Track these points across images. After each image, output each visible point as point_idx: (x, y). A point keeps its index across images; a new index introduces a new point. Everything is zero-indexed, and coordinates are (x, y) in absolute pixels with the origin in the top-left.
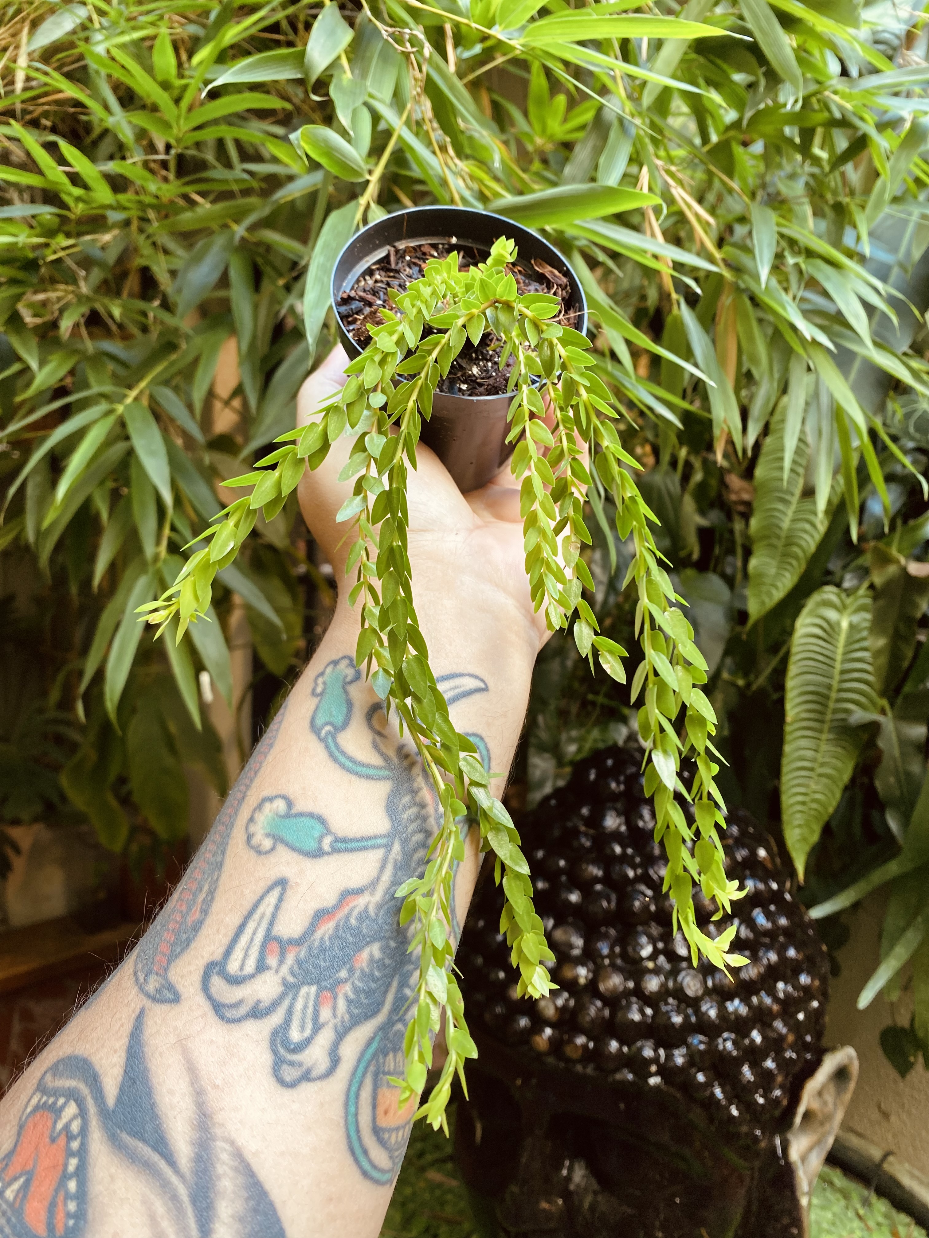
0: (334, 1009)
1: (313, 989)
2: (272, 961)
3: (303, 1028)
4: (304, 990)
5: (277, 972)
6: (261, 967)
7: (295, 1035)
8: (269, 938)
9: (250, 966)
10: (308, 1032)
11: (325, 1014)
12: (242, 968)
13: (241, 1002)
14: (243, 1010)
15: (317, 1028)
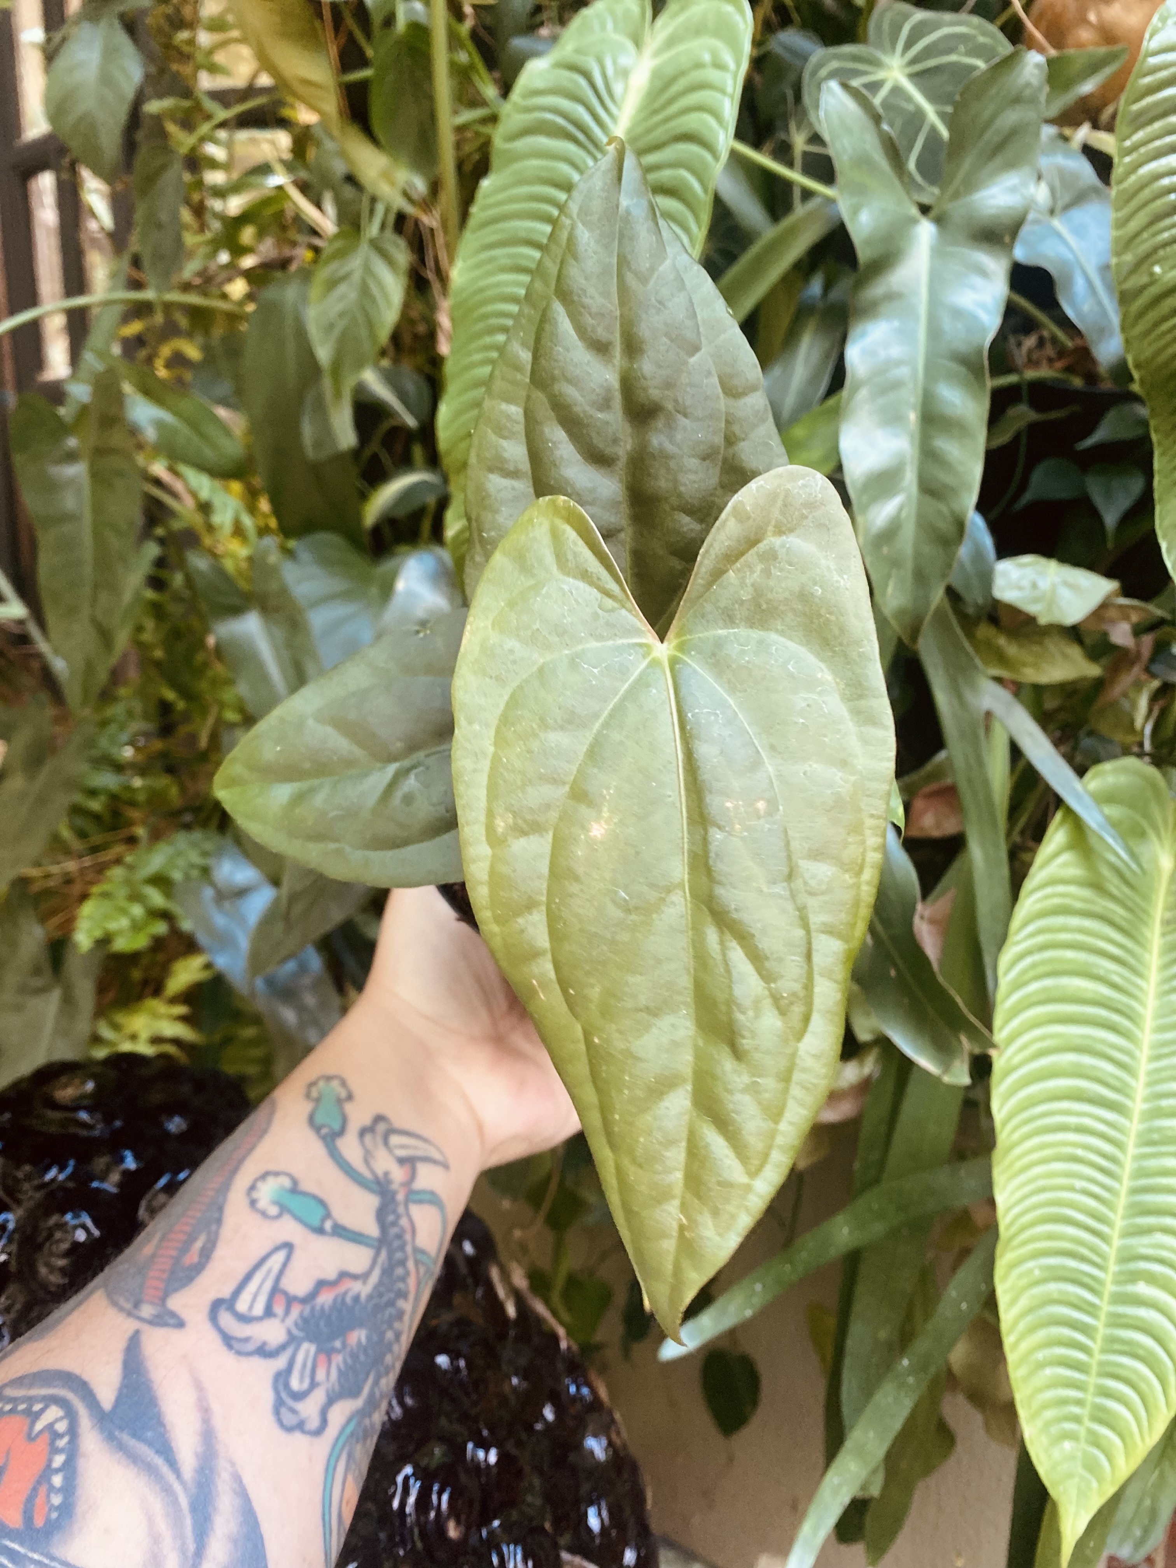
0: (328, 1373)
1: (313, 1348)
2: (279, 1309)
3: (301, 1380)
4: (305, 1346)
5: (283, 1320)
6: (269, 1312)
7: (295, 1384)
8: (276, 1290)
9: (259, 1309)
10: (306, 1385)
11: (321, 1375)
12: (251, 1307)
13: (247, 1340)
14: (250, 1347)
15: (313, 1385)
